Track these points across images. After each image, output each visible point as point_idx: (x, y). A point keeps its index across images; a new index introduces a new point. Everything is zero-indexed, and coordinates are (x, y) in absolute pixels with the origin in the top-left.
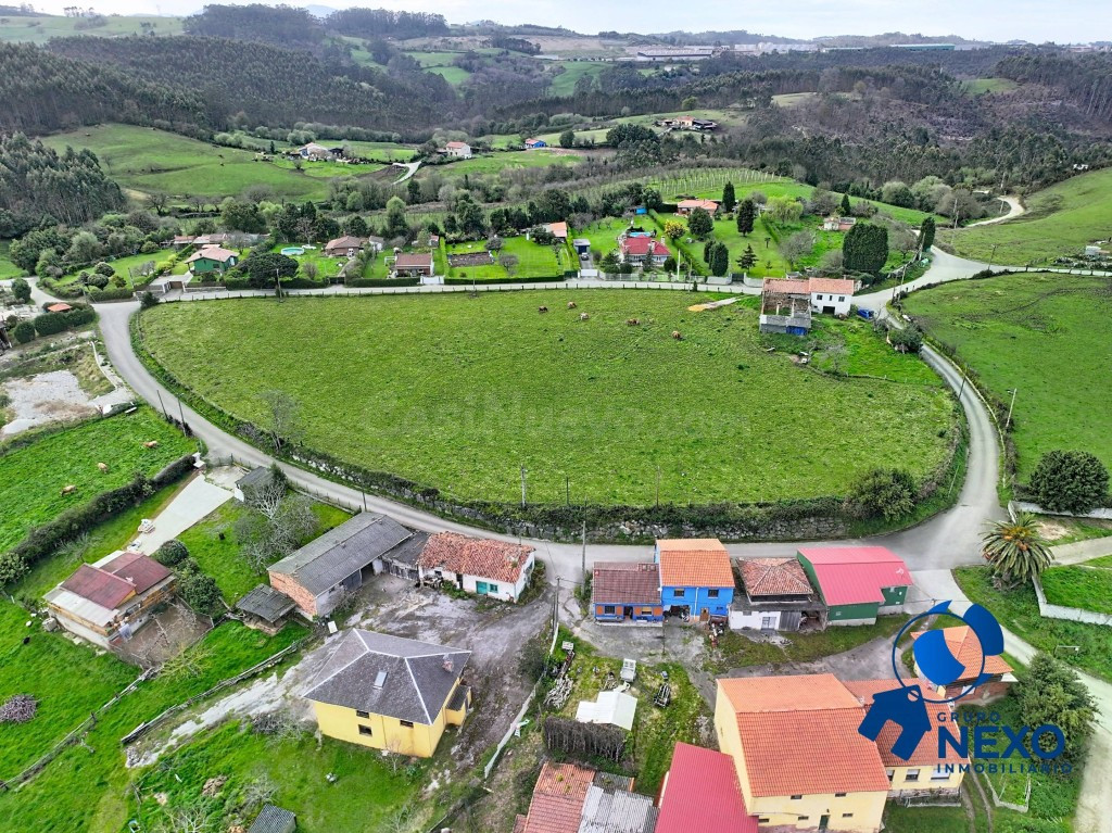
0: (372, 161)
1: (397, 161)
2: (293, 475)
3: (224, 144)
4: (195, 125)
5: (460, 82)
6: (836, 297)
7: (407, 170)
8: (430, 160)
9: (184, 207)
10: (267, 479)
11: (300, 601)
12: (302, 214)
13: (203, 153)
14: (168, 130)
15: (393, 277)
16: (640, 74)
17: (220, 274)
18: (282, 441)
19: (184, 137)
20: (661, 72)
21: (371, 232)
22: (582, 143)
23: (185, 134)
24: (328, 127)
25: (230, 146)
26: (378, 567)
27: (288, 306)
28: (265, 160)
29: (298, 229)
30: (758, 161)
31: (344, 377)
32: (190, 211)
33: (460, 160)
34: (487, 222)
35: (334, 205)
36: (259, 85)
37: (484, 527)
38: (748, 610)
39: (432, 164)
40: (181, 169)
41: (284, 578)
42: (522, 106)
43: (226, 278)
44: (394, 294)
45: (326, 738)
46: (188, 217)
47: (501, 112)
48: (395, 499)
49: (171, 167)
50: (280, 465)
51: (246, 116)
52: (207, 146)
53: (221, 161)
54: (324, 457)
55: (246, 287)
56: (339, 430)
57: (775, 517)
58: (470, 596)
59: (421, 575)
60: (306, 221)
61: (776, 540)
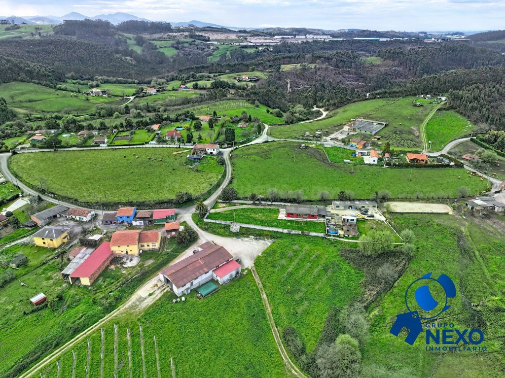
0: (117, 96)
1: (126, 96)
2: (43, 197)
3: (60, 89)
4: (48, 82)
5: (172, 55)
6: (212, 150)
7: (130, 99)
8: (139, 95)
9: (39, 116)
10: (36, 198)
11: (37, 222)
12: (71, 123)
13: (50, 93)
14: (38, 84)
15: (93, 144)
16: (246, 52)
17: (38, 144)
18: (43, 190)
19: (44, 87)
20: (257, 50)
21: (94, 129)
22: (202, 87)
23: (44, 86)
24: (109, 78)
25: (62, 90)
26: (58, 216)
27: (57, 154)
28: (75, 96)
29: (70, 128)
30: (248, 99)
31: (66, 174)
32: (41, 118)
33: (151, 95)
34: (134, 124)
35: (96, 114)
36: (81, 60)
37: (87, 207)
38: (136, 221)
39: (139, 97)
40: (41, 100)
41: (34, 218)
42: (189, 68)
43: (40, 146)
44: (90, 150)
45: (37, 246)
46: (40, 120)
47: (181, 71)
48: (68, 202)
49: (37, 100)
50: (40, 195)
51: (74, 75)
52: (53, 90)
53: (57, 96)
54: (53, 193)
55: (45, 148)
56: (59, 187)
57: (156, 204)
58: (77, 221)
59: (68, 217)
60: (72, 125)
61: (157, 209)
